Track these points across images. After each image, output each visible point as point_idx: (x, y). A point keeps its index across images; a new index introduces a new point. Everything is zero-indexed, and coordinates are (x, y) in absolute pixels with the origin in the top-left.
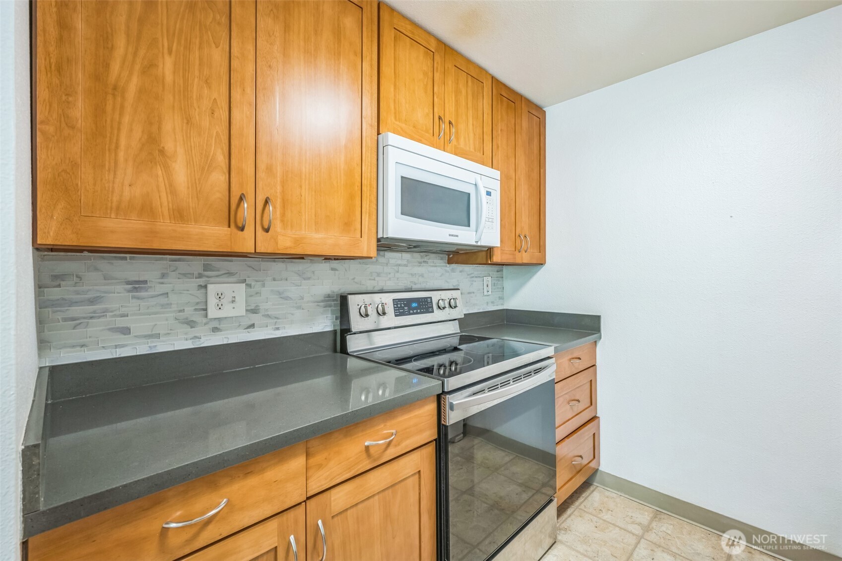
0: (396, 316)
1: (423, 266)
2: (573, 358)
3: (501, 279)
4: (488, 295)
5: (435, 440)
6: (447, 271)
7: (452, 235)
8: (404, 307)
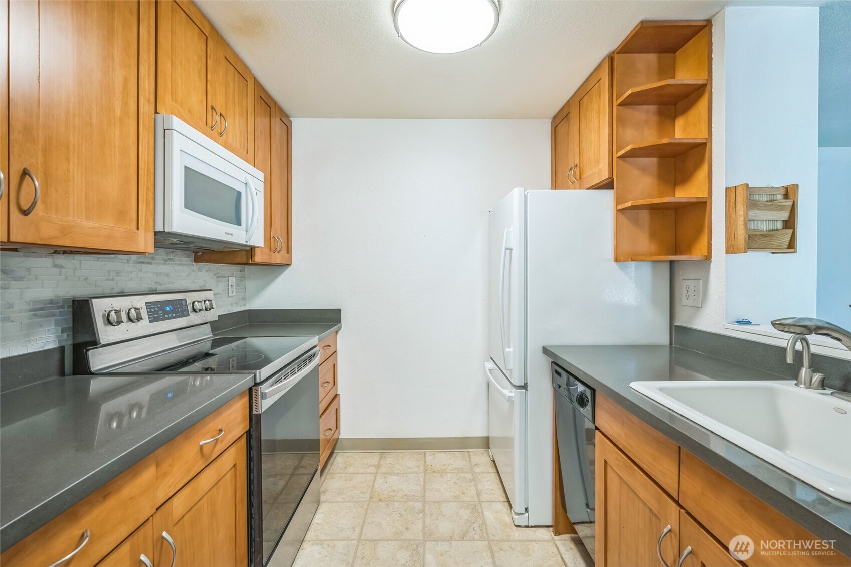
0: (151, 322)
1: (169, 264)
2: (325, 346)
3: (243, 279)
4: (233, 296)
5: (246, 432)
6: (193, 271)
7: (228, 234)
8: (158, 311)
